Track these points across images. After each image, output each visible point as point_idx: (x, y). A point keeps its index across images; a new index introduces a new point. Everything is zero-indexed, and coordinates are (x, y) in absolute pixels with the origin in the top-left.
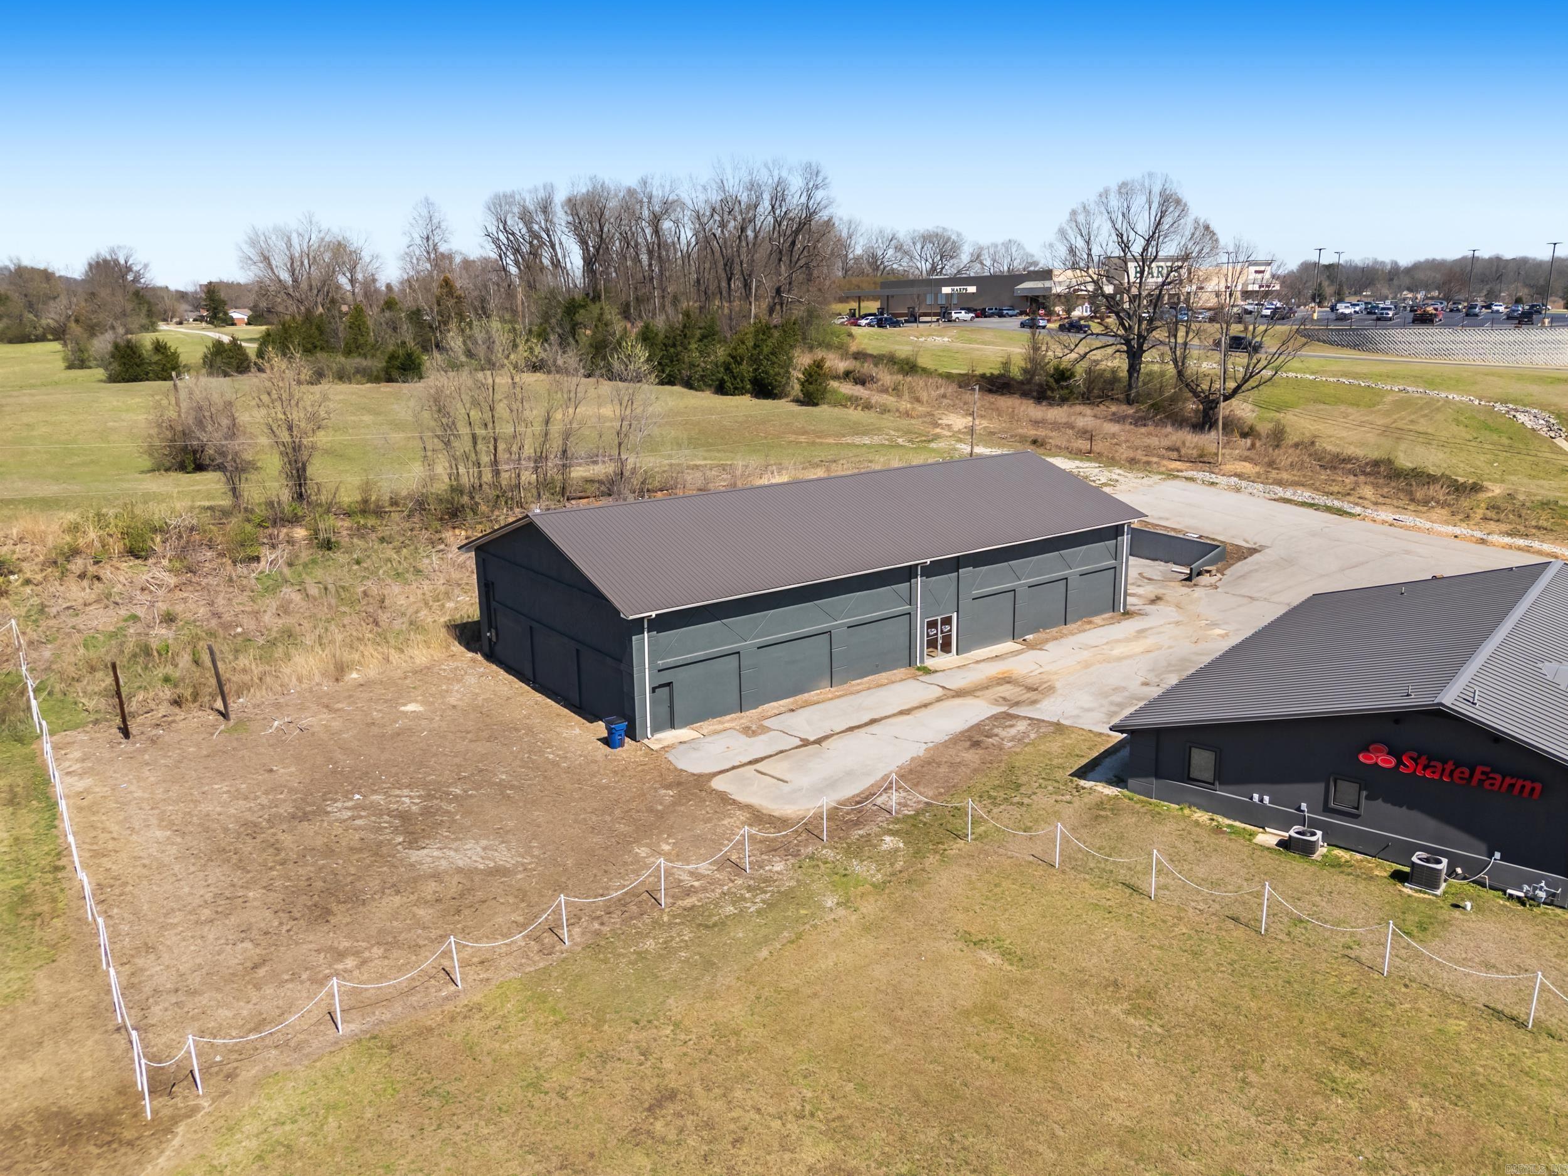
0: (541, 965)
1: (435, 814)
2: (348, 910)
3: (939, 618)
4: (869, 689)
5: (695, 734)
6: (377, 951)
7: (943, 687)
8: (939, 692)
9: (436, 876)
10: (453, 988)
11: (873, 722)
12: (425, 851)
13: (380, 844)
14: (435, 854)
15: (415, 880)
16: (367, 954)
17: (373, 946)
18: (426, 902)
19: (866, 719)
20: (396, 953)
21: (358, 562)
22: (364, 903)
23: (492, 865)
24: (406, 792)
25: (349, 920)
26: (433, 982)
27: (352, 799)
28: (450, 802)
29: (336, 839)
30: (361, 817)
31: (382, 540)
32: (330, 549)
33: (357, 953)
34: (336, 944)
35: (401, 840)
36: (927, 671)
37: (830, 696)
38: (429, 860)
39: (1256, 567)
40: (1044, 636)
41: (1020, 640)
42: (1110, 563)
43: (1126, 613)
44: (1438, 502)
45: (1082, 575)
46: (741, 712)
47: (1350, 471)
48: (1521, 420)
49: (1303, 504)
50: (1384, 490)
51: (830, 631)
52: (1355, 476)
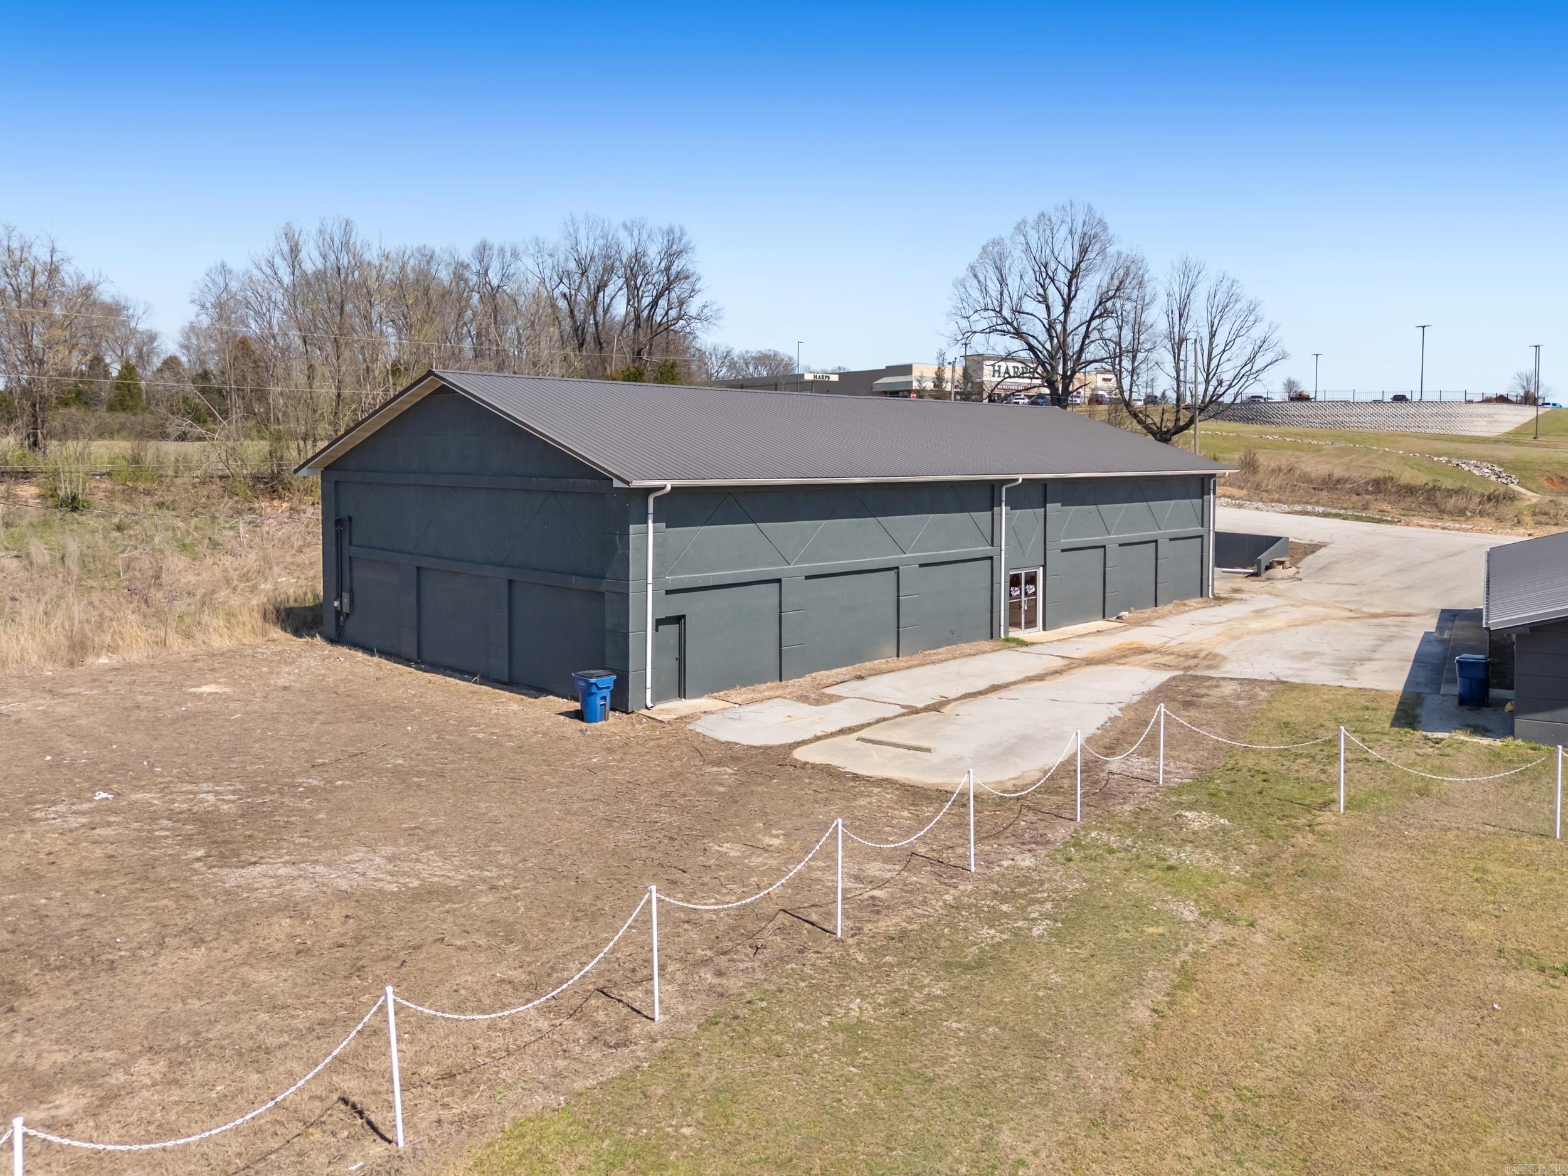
0: (611, 1071)
1: (272, 814)
2: (68, 984)
3: (1023, 573)
5: (722, 704)
6: (146, 1069)
7: (1062, 657)
8: (1059, 662)
9: (293, 908)
10: (378, 1149)
11: (994, 688)
12: (259, 869)
13: (151, 864)
14: (282, 871)
15: (241, 918)
16: (118, 1077)
17: (134, 1057)
18: (272, 957)
19: (983, 685)
20: (202, 1070)
21: (119, 528)
22: (112, 966)
23: (415, 883)
24: (205, 786)
25: (70, 1003)
26: (317, 1135)
27: (91, 800)
28: (301, 797)
29: (52, 858)
30: (109, 824)
31: (160, 505)
32: (75, 509)
33: (89, 1078)
34: (29, 1059)
35: (200, 853)
36: (1022, 643)
38: (267, 882)
39: (1334, 559)
40: (1140, 616)
41: (1114, 618)
42: (1197, 529)
43: (1217, 598)
44: (1474, 512)
45: (1171, 540)
46: (781, 680)
47: (1351, 491)
48: (1467, 469)
49: (1325, 515)
50: (1402, 505)
51: (897, 568)
52: (1358, 495)
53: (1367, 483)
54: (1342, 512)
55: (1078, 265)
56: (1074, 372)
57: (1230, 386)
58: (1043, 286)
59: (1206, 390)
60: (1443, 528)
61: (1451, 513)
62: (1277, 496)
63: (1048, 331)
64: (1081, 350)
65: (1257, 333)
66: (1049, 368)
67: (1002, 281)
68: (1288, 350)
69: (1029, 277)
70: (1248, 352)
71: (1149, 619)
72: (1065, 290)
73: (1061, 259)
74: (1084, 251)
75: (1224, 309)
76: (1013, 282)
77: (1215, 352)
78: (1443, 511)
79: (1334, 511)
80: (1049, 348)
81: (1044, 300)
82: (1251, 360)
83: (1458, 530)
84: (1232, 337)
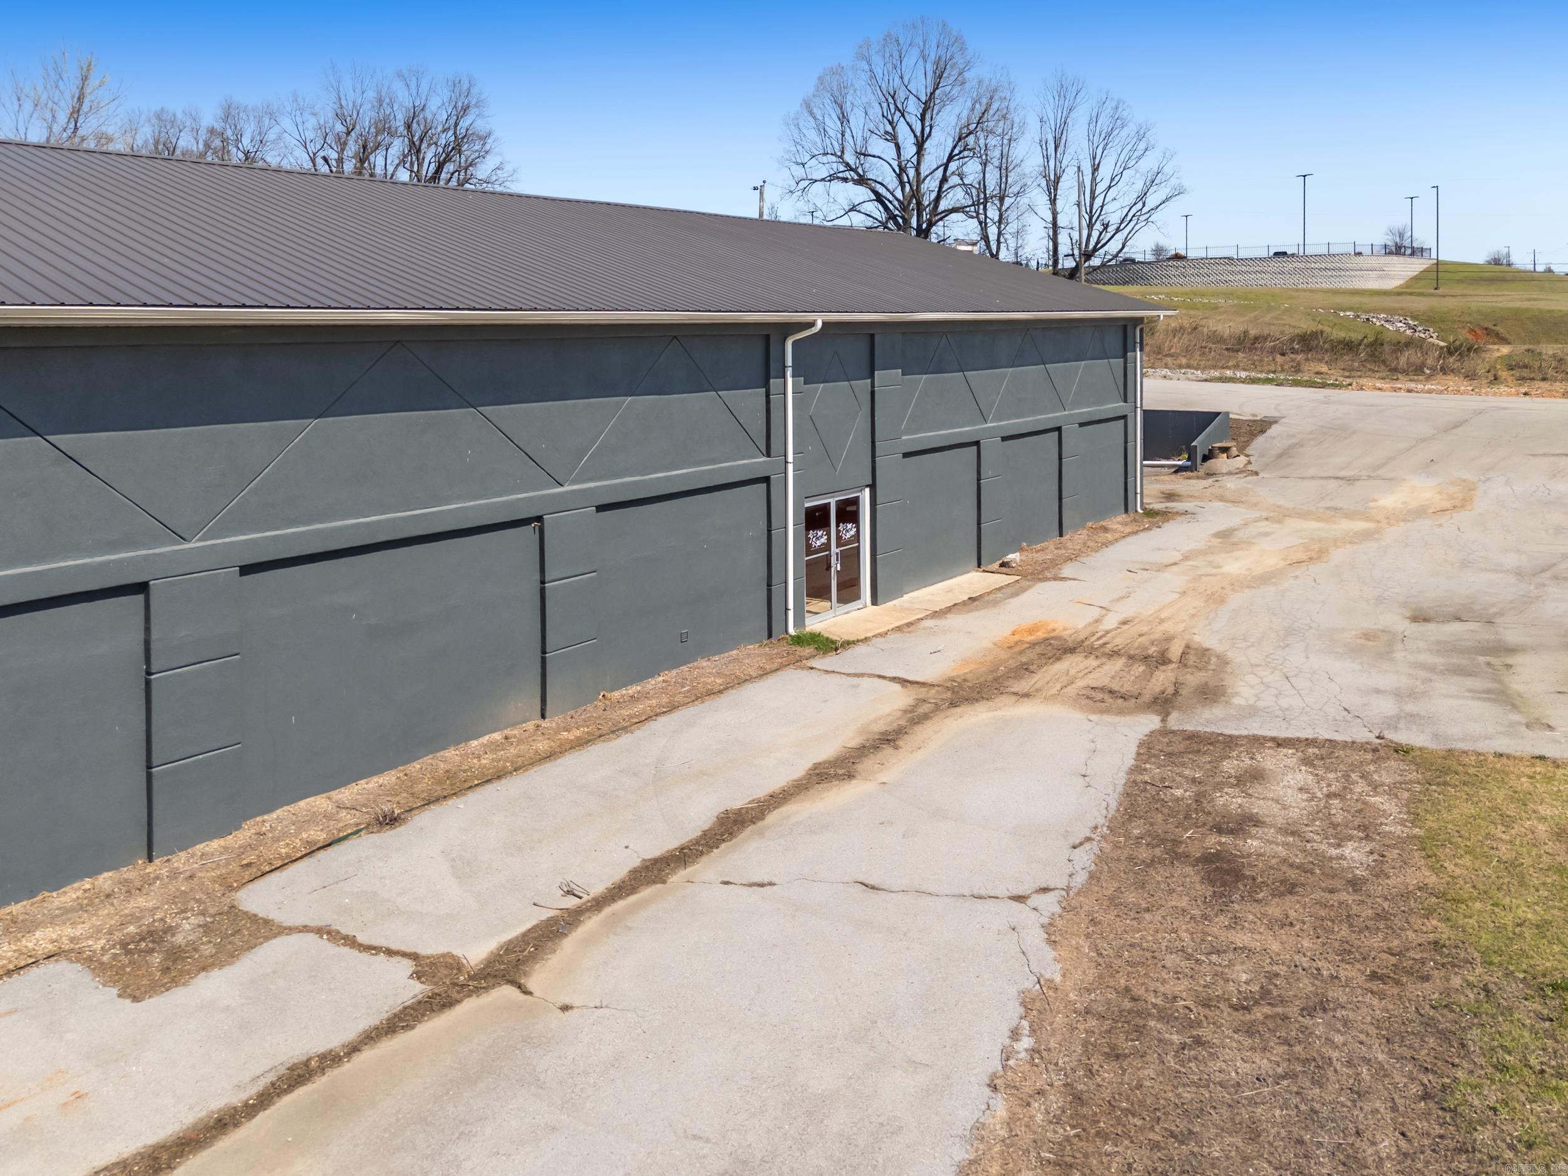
3: (833, 501)
4: (673, 708)
7: (903, 682)
8: (897, 700)
36: (826, 645)
37: (542, 745)
39: (1294, 441)
40: (1040, 557)
41: (995, 566)
42: (1115, 406)
43: (1150, 513)
44: (1433, 369)
45: (1081, 425)
46: (150, 859)
47: (1273, 350)
48: (1378, 324)
49: (1254, 381)
50: (1341, 364)
51: (539, 519)
52: (1283, 354)
53: (1292, 340)
54: (1271, 376)
55: (933, 93)
56: (931, 224)
57: (1118, 230)
58: (891, 123)
59: (1089, 236)
60: (1409, 391)
61: (1405, 372)
62: (1184, 361)
63: (899, 176)
64: (938, 198)
65: (1149, 163)
66: (900, 221)
67: (844, 119)
68: (1186, 183)
69: (876, 111)
70: (1139, 186)
71: (1054, 563)
72: (918, 128)
73: (911, 87)
74: (939, 77)
75: (1109, 135)
76: (857, 120)
77: (1100, 188)
78: (1395, 370)
79: (1263, 376)
80: (901, 198)
81: (893, 138)
82: (1142, 197)
83: (1430, 392)
84: (1118, 170)
